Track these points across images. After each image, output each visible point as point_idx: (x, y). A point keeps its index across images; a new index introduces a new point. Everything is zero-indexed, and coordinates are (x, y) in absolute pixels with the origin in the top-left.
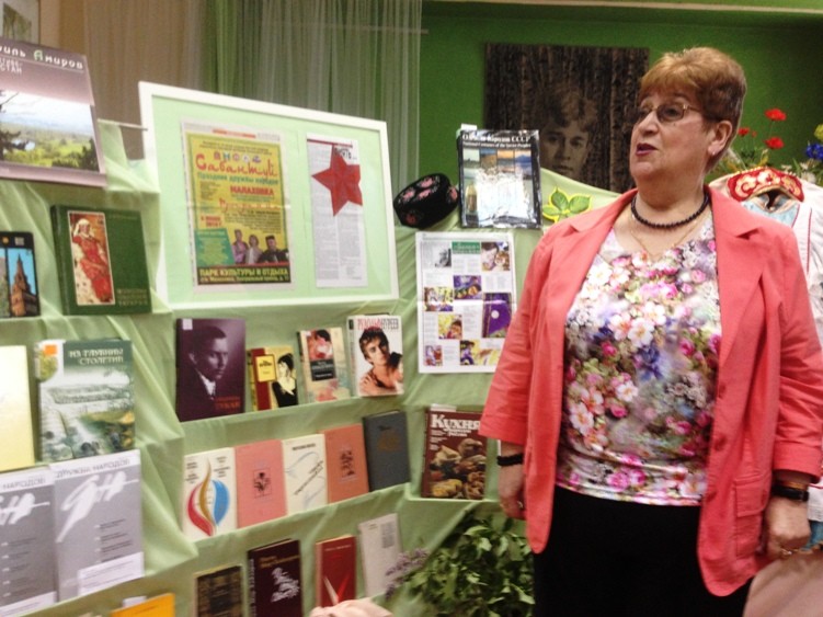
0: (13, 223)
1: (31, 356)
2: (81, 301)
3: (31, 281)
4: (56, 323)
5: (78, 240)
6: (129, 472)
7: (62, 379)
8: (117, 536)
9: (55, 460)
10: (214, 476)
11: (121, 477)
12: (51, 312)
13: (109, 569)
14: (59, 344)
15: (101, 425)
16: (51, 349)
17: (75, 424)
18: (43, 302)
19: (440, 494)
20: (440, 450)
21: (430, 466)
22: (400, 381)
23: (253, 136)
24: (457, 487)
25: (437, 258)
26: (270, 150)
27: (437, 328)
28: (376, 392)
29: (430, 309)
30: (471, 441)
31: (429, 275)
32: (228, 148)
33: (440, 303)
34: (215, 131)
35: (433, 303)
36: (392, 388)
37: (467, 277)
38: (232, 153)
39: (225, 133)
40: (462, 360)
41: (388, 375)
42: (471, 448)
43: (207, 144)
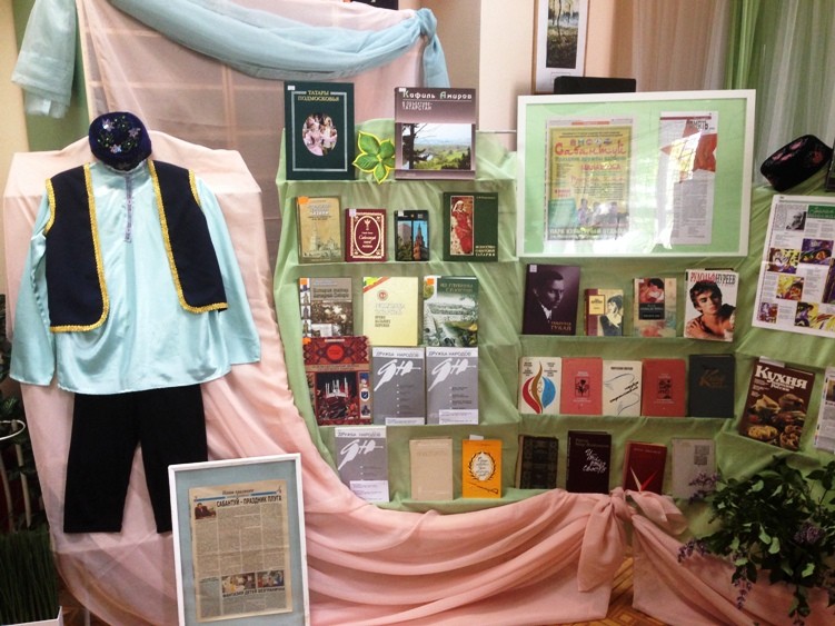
0: (418, 205)
1: (421, 283)
2: (453, 253)
3: (425, 240)
4: (437, 266)
5: (455, 215)
6: (471, 360)
7: (436, 299)
8: (462, 396)
9: (430, 345)
10: (544, 375)
11: (465, 363)
12: (436, 258)
13: (457, 414)
14: (435, 278)
15: (456, 329)
16: (431, 281)
17: (442, 326)
18: (432, 252)
19: (755, 435)
20: (761, 398)
21: (749, 410)
22: (729, 330)
23: (608, 123)
24: (772, 434)
25: (790, 220)
26: (621, 132)
27: (776, 287)
28: (702, 336)
29: (773, 268)
30: (793, 397)
31: (778, 237)
32: (583, 135)
33: (784, 264)
34: (573, 124)
35: (778, 263)
36: (721, 335)
37: (818, 241)
38: (586, 139)
39: (581, 123)
40: (797, 321)
41: (717, 323)
42: (792, 403)
43: (565, 135)
